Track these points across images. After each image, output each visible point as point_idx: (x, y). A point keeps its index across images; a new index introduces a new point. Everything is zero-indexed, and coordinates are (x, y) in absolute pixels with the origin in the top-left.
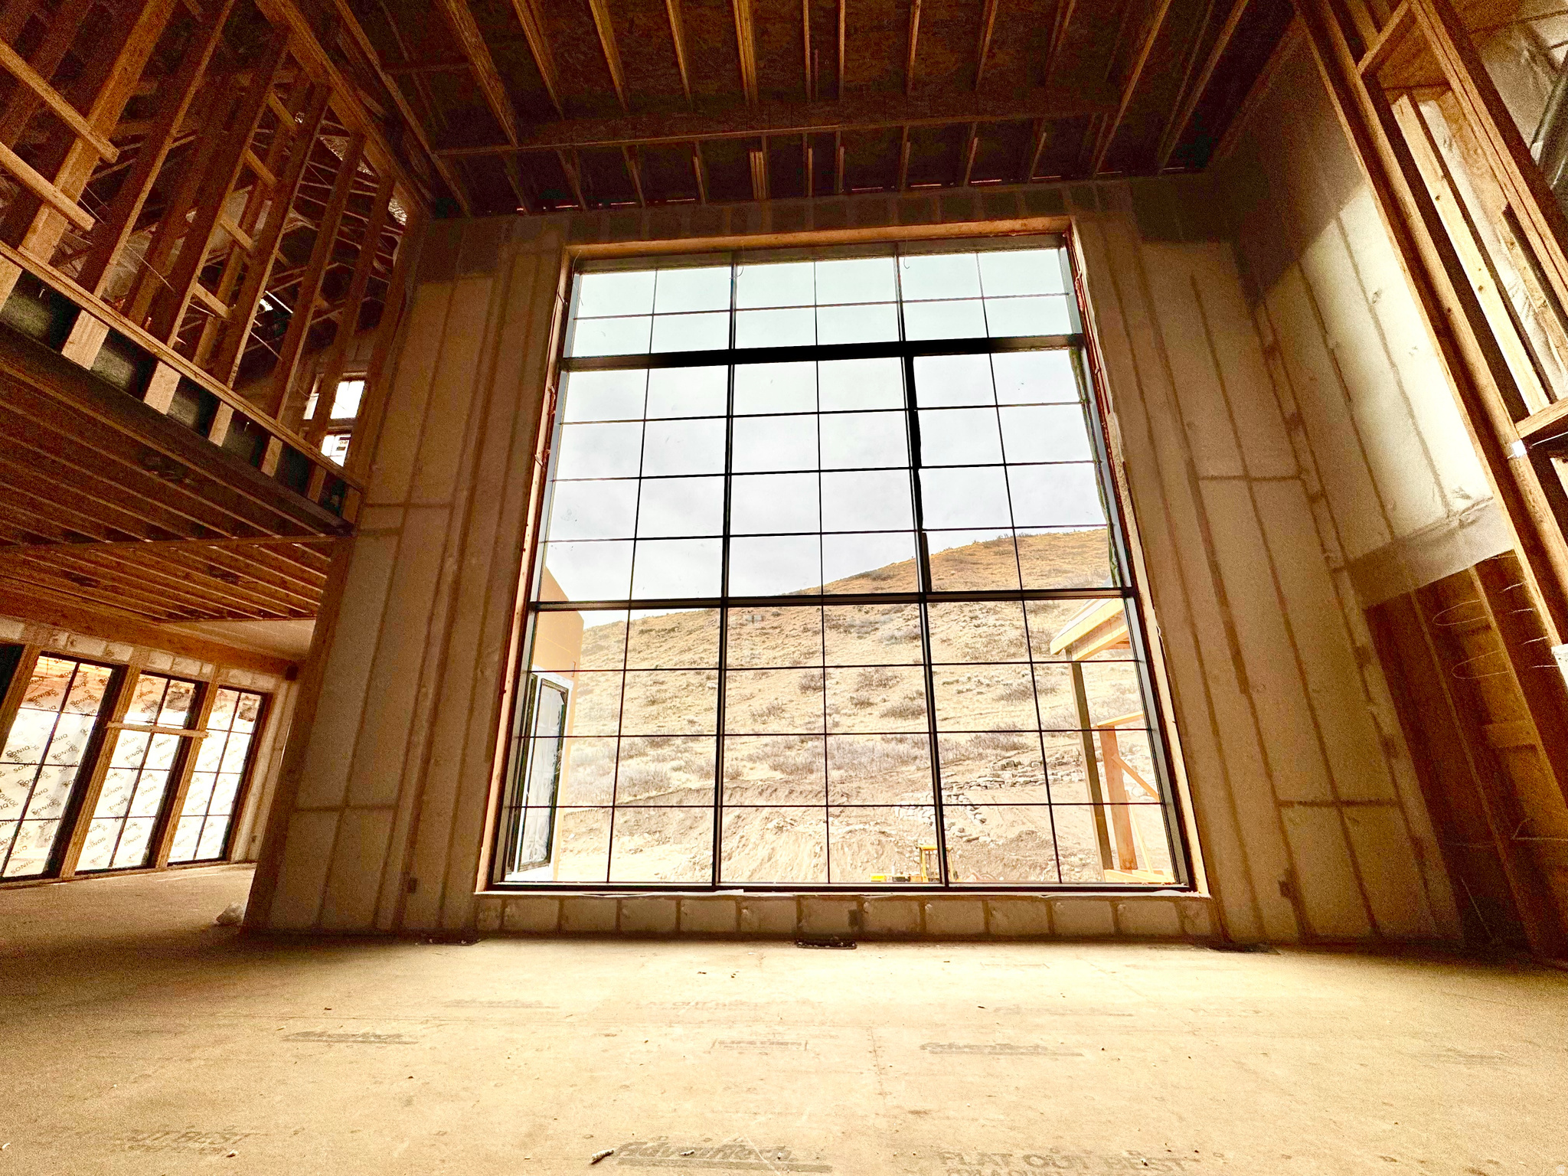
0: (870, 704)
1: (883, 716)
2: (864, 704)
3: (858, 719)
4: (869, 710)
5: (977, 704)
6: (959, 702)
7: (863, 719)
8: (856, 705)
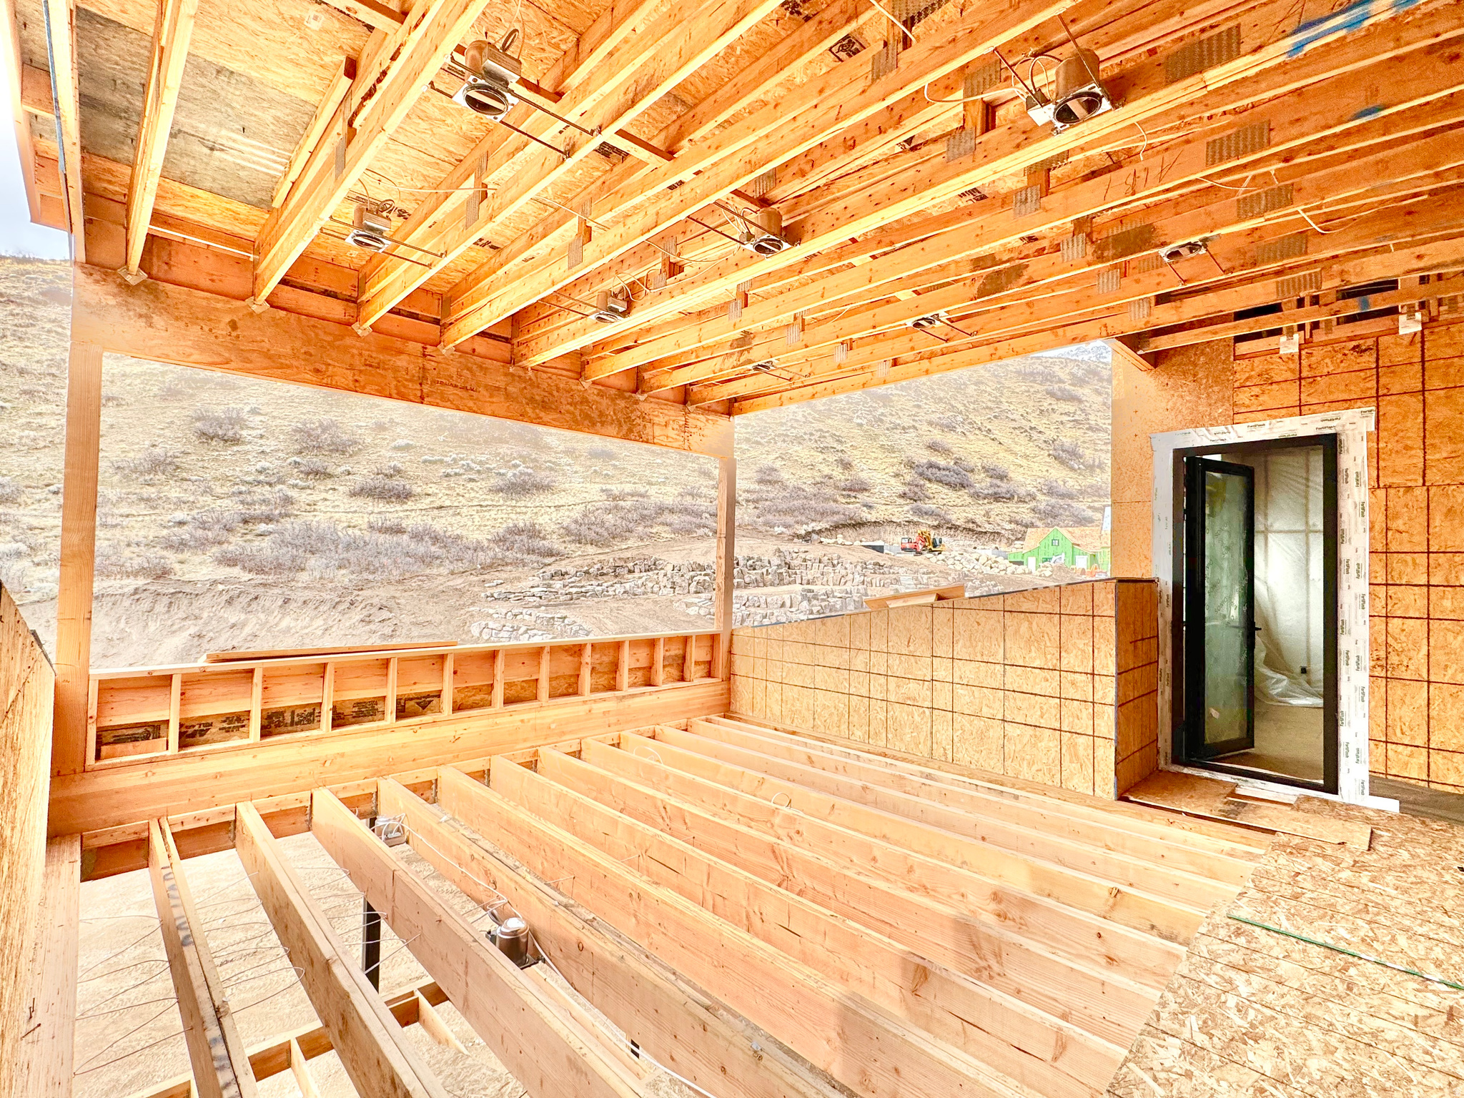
0: (330, 476)
1: (353, 494)
2: (320, 474)
3: (316, 496)
4: (329, 483)
5: (473, 494)
6: (449, 488)
7: (324, 495)
8: (308, 474)
